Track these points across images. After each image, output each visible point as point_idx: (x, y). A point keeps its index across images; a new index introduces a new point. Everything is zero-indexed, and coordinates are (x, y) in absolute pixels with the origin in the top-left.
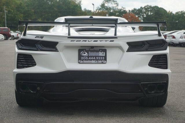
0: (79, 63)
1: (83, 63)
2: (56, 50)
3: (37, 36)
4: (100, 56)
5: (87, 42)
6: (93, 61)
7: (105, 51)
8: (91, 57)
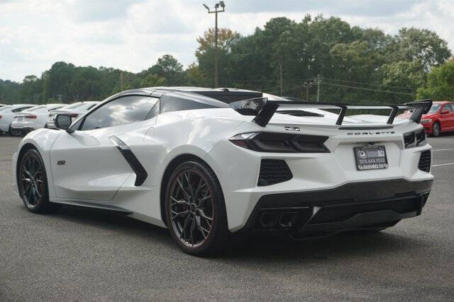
0: (358, 169)
1: (364, 170)
2: (327, 151)
3: (287, 126)
4: (380, 158)
5: (361, 136)
6: (374, 166)
7: (383, 148)
8: (371, 158)
